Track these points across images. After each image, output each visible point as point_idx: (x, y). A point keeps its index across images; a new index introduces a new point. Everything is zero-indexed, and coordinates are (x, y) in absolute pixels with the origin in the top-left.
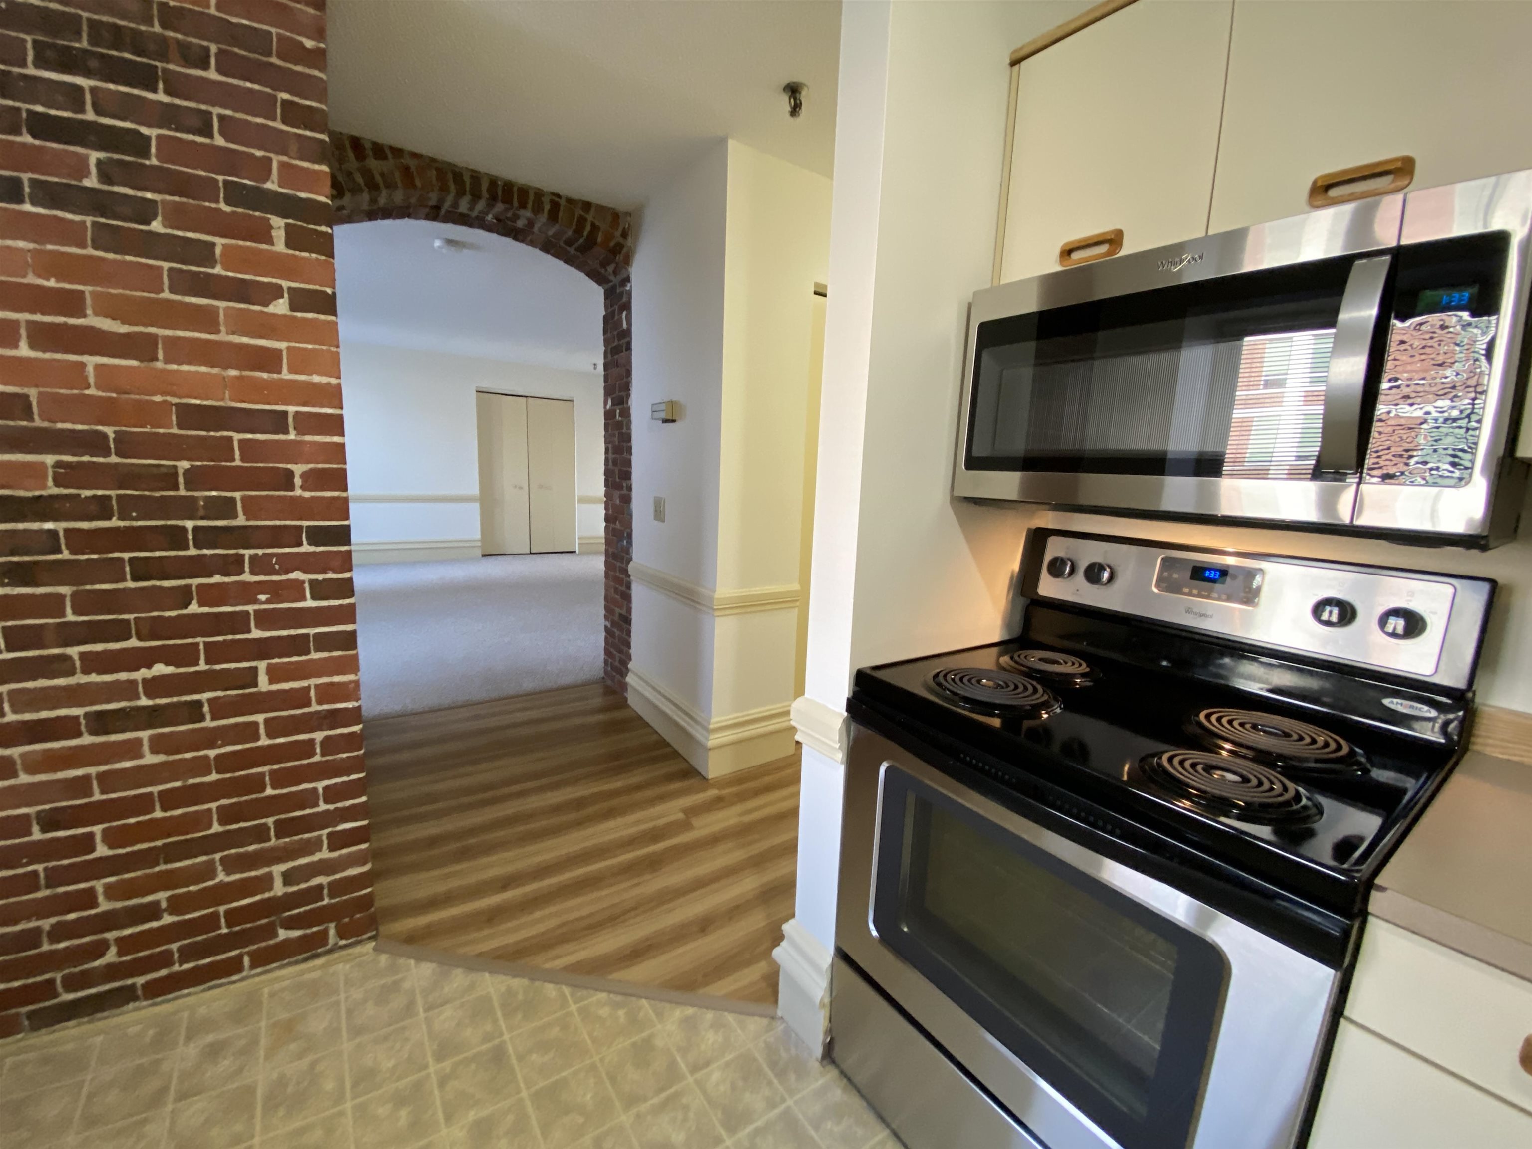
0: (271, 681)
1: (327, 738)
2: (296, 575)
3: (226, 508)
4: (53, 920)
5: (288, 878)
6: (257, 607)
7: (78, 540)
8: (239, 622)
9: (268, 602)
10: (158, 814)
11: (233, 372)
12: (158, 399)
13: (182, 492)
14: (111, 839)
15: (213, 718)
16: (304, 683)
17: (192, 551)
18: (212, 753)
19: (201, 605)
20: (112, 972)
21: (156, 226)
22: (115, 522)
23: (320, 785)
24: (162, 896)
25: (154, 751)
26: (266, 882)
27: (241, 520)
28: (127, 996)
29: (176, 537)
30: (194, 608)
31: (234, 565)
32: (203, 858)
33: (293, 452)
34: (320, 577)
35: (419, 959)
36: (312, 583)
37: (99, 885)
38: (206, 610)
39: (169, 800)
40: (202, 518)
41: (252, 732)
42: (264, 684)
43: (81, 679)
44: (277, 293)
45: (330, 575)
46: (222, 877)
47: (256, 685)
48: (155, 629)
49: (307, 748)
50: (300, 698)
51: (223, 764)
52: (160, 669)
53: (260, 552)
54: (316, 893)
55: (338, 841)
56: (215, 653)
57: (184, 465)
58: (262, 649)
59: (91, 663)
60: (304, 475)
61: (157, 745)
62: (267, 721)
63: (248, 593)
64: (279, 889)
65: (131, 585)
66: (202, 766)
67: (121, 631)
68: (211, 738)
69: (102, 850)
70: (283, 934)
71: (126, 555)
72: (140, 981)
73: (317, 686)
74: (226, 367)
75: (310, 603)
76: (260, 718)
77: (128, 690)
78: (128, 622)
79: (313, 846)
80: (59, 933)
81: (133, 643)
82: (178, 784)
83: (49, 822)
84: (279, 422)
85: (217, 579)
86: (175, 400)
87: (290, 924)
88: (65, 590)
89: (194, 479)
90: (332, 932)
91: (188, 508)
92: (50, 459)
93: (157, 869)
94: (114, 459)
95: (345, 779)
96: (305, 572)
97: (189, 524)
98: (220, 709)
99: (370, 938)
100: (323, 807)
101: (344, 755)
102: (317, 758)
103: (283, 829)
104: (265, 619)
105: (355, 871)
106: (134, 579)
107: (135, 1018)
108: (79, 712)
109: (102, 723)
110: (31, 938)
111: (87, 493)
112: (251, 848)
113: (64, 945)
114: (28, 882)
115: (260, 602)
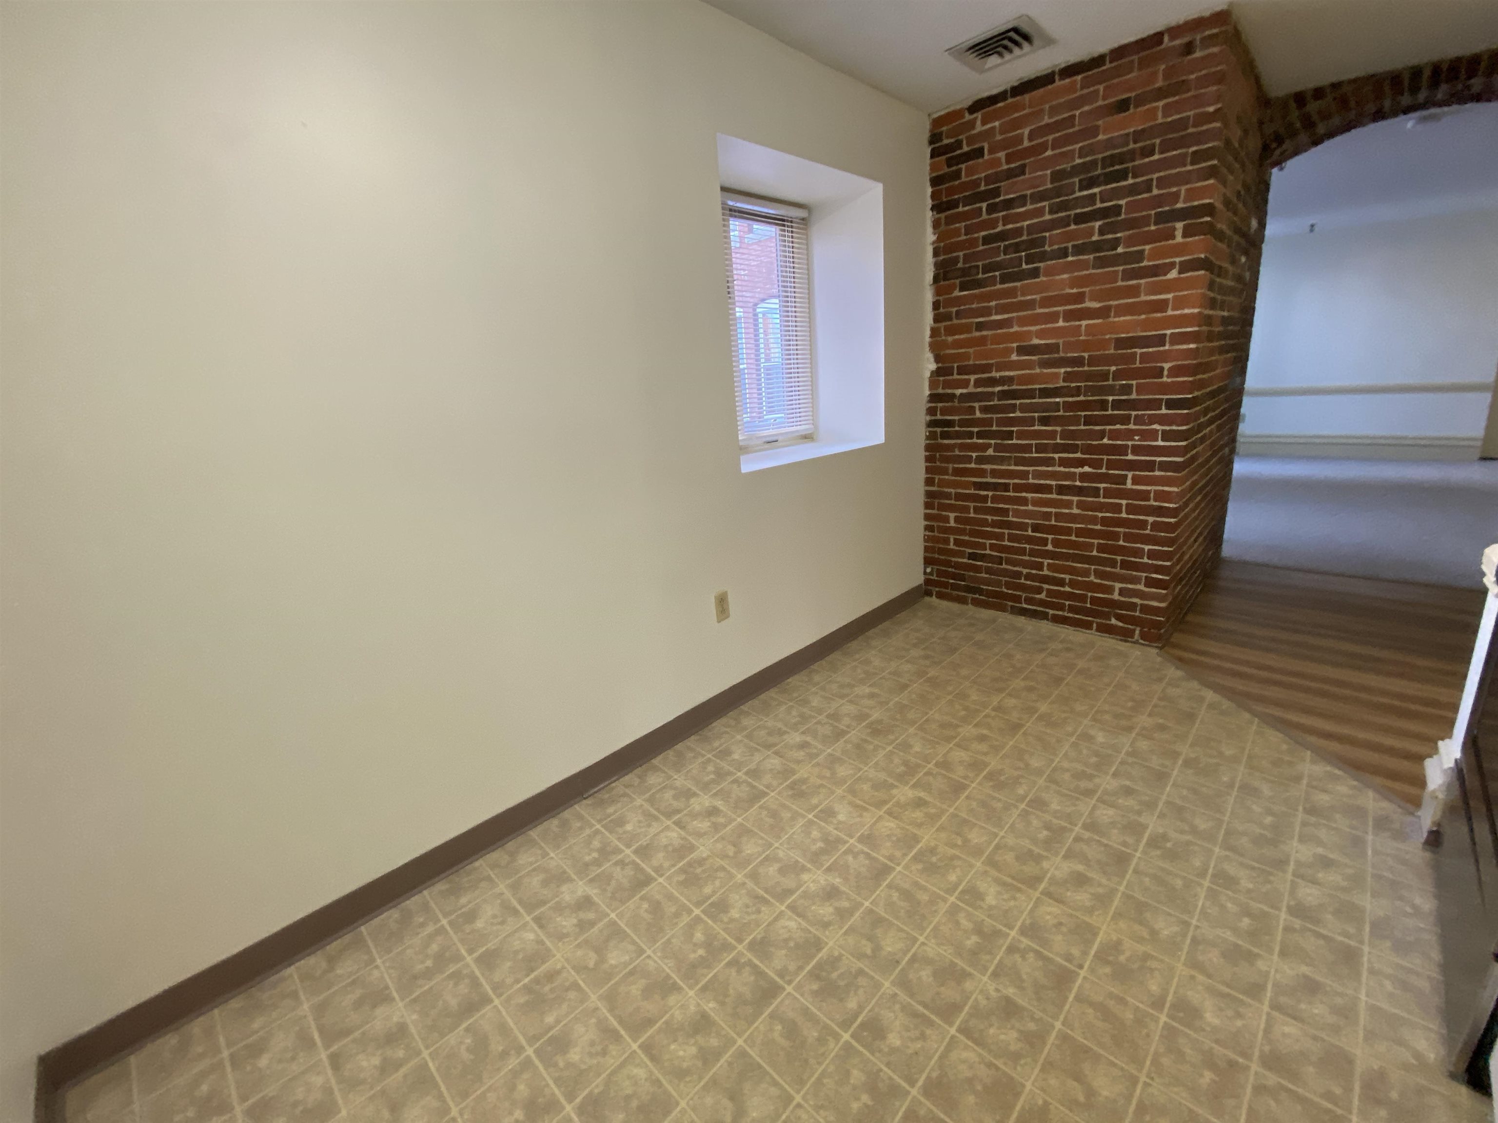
0: (1133, 484)
1: (1155, 521)
2: (1156, 426)
3: (1127, 389)
4: (1028, 571)
5: (1122, 592)
6: (1133, 443)
7: (1068, 406)
8: (1123, 450)
9: (1139, 440)
10: (1073, 538)
11: (1143, 317)
12: (1107, 337)
13: (1110, 382)
14: (1056, 543)
15: (1104, 498)
16: (1149, 488)
17: (1110, 412)
18: (1100, 515)
19: (1109, 439)
20: (1042, 603)
21: (1120, 250)
22: (1082, 398)
23: (1147, 548)
24: (1067, 577)
25: (1078, 507)
26: (1109, 590)
27: (1134, 396)
28: (1044, 616)
29: (1103, 405)
30: (1105, 441)
31: (1126, 420)
32: (1087, 566)
33: (1164, 357)
34: (1168, 428)
35: (1178, 668)
36: (1163, 431)
37: (1046, 562)
38: (1111, 442)
39: (1080, 533)
40: (1118, 395)
41: (1117, 508)
42: (1129, 485)
43: (1056, 468)
44: (1171, 266)
45: (1174, 428)
46: (1092, 578)
47: (1125, 484)
48: (1088, 449)
49: (1143, 524)
50: (1145, 496)
51: (1104, 521)
52: (1087, 469)
53: (1139, 413)
54: (1132, 606)
55: (1150, 582)
56: (1111, 465)
57: (1113, 368)
58: (1131, 466)
59: (1063, 462)
60: (1170, 369)
61: (1080, 505)
62: (1127, 505)
63: (1130, 434)
64: (1116, 596)
65: (1082, 427)
66: (1094, 520)
67: (1074, 449)
68: (1102, 507)
69: (1050, 547)
70: (1113, 621)
71: (1083, 414)
72: (1051, 612)
73: (1155, 491)
74: (1140, 314)
75: (1160, 443)
76: (1124, 502)
77: (1071, 476)
78: (1078, 445)
79: (1135, 580)
80: (1028, 577)
81: (1079, 455)
82: (1083, 526)
83: (1036, 528)
84: (1161, 340)
85: (1118, 426)
86: (1115, 336)
87: (1118, 617)
88: (1059, 429)
89: (1117, 375)
90: (1137, 633)
91: (1111, 390)
92: (1062, 370)
93: (1067, 563)
94: (1086, 368)
95: (1160, 548)
96: (1160, 424)
97: (1111, 398)
98: (1108, 493)
99: (1157, 647)
100: (1146, 560)
101: (1163, 534)
102: (1148, 532)
103: (1125, 565)
104: (1136, 450)
105: (1155, 604)
106: (1084, 425)
107: (1046, 627)
108: (1054, 483)
109: (1061, 490)
110: (1018, 575)
111: (1073, 385)
112: (1108, 569)
113: (1028, 582)
114: (1023, 552)
115: (1135, 440)
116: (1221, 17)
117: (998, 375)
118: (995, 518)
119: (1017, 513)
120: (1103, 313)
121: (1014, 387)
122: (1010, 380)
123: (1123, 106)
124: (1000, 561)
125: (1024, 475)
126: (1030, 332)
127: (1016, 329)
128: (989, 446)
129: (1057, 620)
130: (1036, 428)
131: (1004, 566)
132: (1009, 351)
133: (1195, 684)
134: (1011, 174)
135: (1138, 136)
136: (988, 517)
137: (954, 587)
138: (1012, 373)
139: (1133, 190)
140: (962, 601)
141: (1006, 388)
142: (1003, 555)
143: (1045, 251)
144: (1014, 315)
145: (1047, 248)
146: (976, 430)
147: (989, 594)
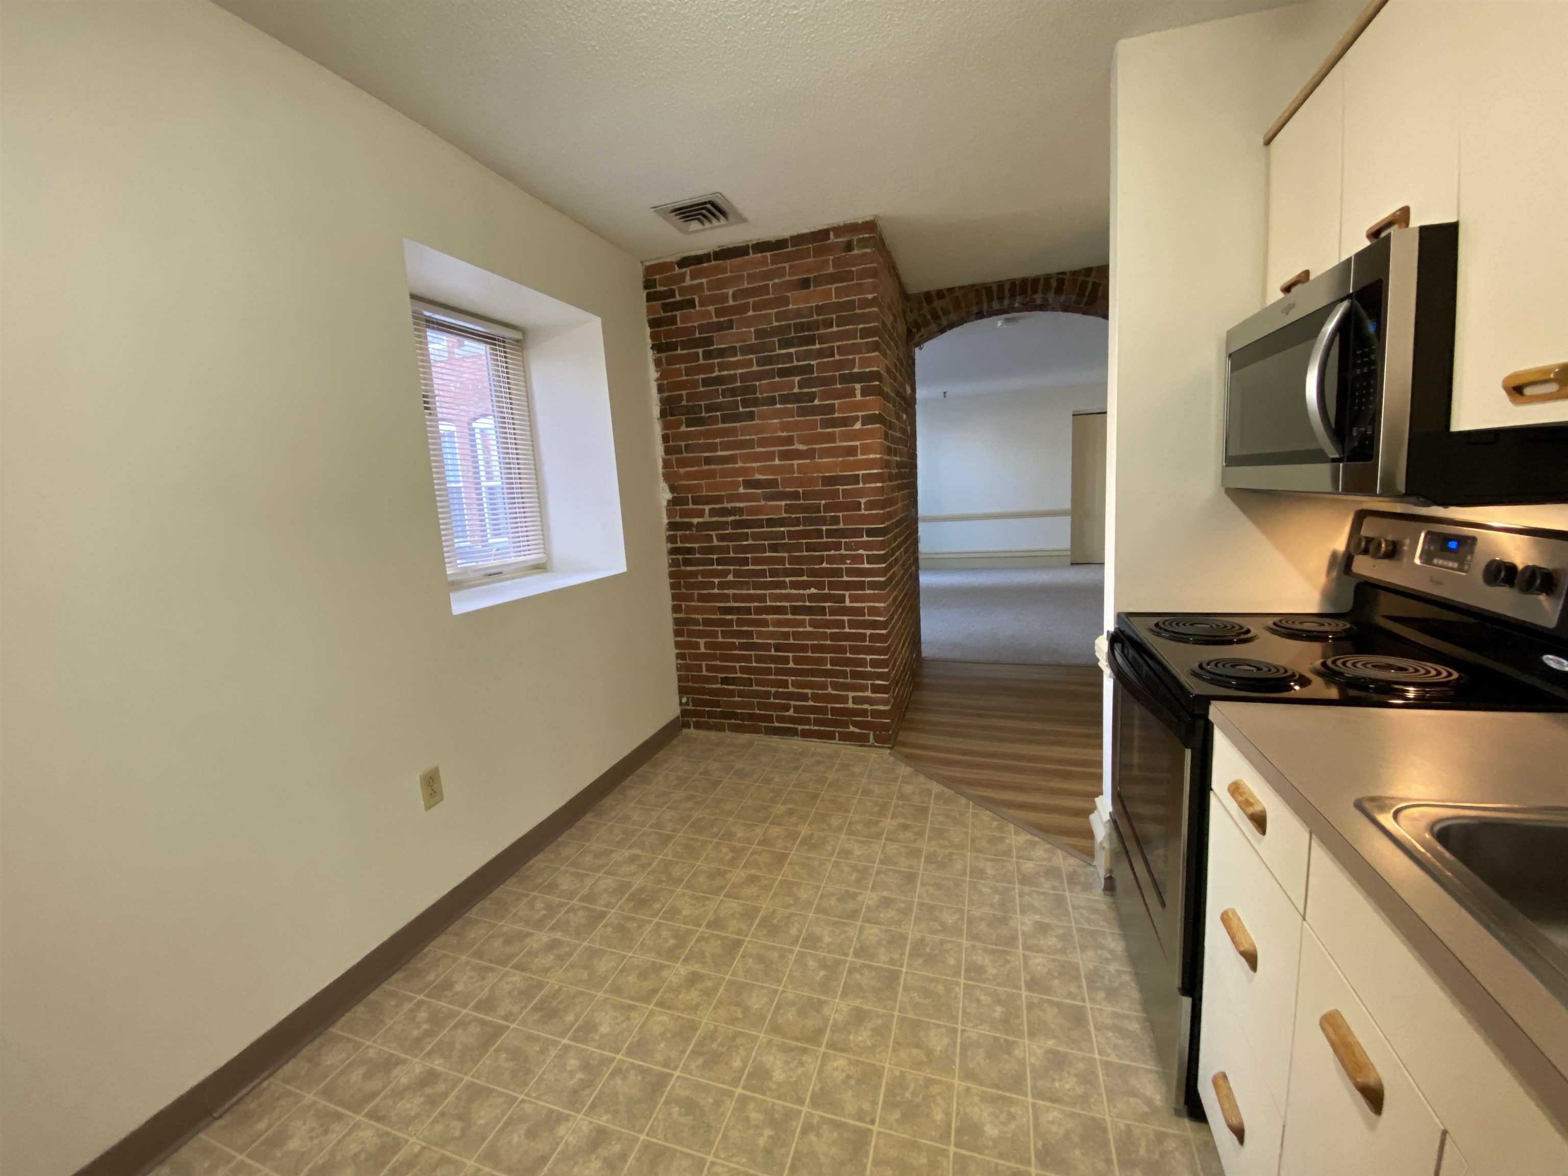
0: (851, 602)
1: (871, 634)
2: (861, 552)
3: (835, 520)
4: (775, 689)
5: (854, 700)
6: (846, 566)
7: (791, 535)
8: (838, 573)
9: (850, 564)
10: (810, 654)
11: (840, 459)
12: (815, 475)
13: (822, 514)
14: (797, 660)
15: (830, 616)
16: (863, 605)
17: (825, 540)
18: (829, 631)
19: (827, 564)
20: (792, 720)
21: (816, 402)
22: (801, 528)
23: (869, 657)
24: (809, 691)
25: (810, 626)
26: (845, 699)
27: (841, 526)
28: (795, 732)
29: (819, 534)
30: (824, 565)
31: (837, 546)
32: (823, 679)
33: (861, 493)
34: (870, 553)
35: (907, 765)
36: (868, 556)
37: (790, 679)
38: (829, 566)
39: (815, 649)
40: (829, 525)
41: (841, 624)
42: (848, 603)
43: (788, 591)
44: (856, 419)
45: (875, 552)
46: (830, 690)
47: (845, 603)
48: (812, 573)
49: (862, 637)
50: (861, 612)
51: (833, 637)
52: (813, 591)
53: (847, 540)
54: (864, 713)
55: (876, 689)
56: (832, 585)
57: (823, 502)
58: (847, 586)
59: (794, 585)
60: (865, 504)
61: (813, 624)
62: (849, 621)
63: (842, 559)
64: (850, 705)
65: (805, 553)
66: (824, 636)
67: (800, 573)
68: (829, 624)
69: (791, 665)
70: (852, 729)
71: (804, 541)
72: (800, 727)
73: (868, 607)
74: (838, 458)
75: (866, 566)
76: (845, 618)
77: (801, 598)
78: (803, 569)
79: (863, 688)
80: (777, 695)
81: (805, 578)
82: (816, 642)
83: (778, 648)
84: (855, 479)
85: (833, 552)
86: (821, 475)
87: (856, 725)
88: (786, 555)
89: (827, 508)
90: (871, 736)
91: (823, 521)
92: (783, 503)
93: (808, 679)
94: (802, 502)
95: (878, 657)
96: (865, 550)
97: (824, 528)
98: (833, 612)
99: (888, 748)
100: (869, 669)
101: (879, 645)
102: (867, 643)
103: (854, 675)
104: (850, 572)
105: (881, 708)
106: (807, 551)
107: (797, 743)
108: (787, 604)
109: (795, 610)
110: (767, 695)
111: (794, 516)
112: (841, 680)
113: (777, 701)
114: (768, 671)
115: (847, 564)
116: (870, 226)
117: (729, 506)
118: (742, 641)
119: (761, 635)
120: (809, 454)
121: (744, 517)
122: (740, 511)
123: (805, 284)
124: (750, 682)
125: (762, 598)
126: (753, 468)
127: (740, 465)
128: (729, 571)
129: (806, 734)
130: (768, 554)
131: (754, 688)
132: (736, 485)
133: (921, 778)
134: (720, 327)
135: (819, 310)
136: (734, 640)
137: (711, 715)
138: (742, 505)
139: (820, 354)
140: (719, 728)
141: (737, 518)
142: (752, 677)
143: (757, 398)
144: (738, 452)
145: (758, 395)
146: (715, 557)
147: (743, 717)
